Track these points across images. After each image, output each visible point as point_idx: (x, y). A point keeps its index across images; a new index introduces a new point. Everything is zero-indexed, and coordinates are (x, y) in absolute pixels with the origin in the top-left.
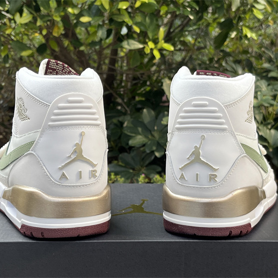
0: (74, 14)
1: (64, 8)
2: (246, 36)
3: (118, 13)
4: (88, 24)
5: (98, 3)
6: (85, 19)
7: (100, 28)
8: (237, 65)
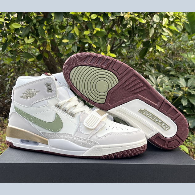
0: (59, 39)
1: (53, 35)
2: (158, 50)
3: (84, 37)
4: (67, 44)
5: (72, 32)
6: (65, 41)
7: (73, 46)
8: (152, 67)
